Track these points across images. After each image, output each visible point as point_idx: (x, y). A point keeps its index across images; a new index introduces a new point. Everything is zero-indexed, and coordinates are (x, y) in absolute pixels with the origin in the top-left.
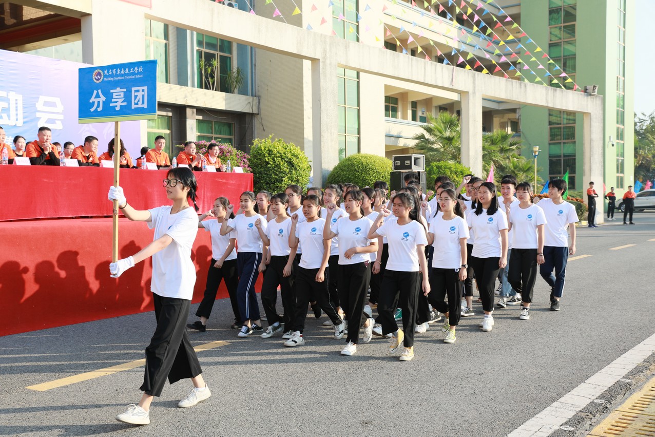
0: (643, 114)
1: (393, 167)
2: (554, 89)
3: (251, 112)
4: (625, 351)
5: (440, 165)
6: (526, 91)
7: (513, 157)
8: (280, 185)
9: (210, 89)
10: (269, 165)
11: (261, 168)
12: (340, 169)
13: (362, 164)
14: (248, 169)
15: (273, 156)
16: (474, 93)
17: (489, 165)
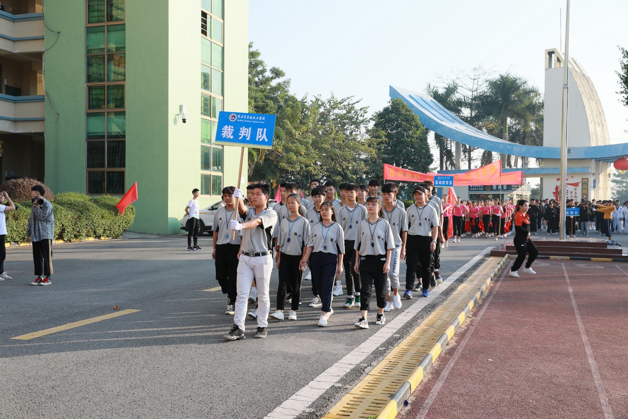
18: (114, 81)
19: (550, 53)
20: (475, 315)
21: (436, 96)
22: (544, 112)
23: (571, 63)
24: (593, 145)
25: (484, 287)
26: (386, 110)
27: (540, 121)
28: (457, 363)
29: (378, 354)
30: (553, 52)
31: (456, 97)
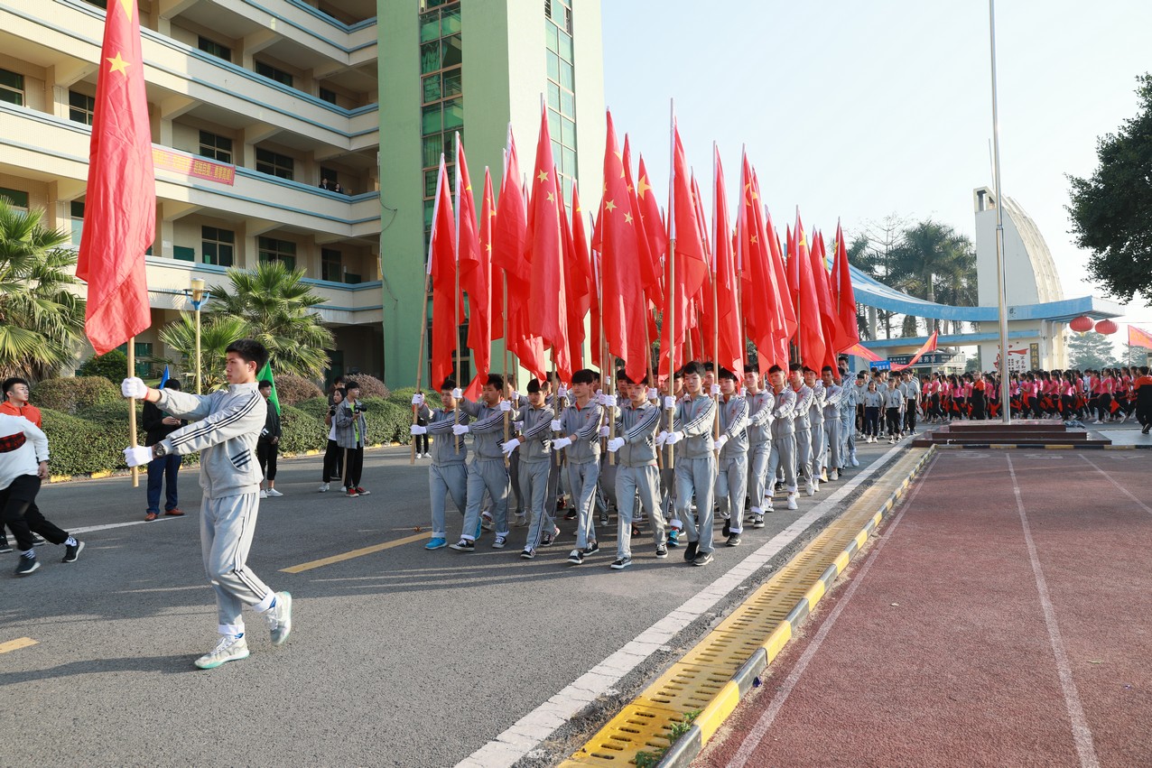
19: (980, 193)
20: (882, 532)
22: (979, 266)
23: (1006, 203)
24: (1042, 302)
25: (898, 492)
27: (973, 276)
28: (846, 610)
29: (736, 596)
30: (984, 192)
31: (867, 252)
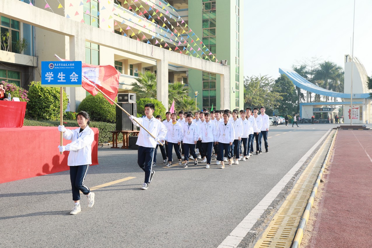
0: (248, 77)
1: (118, 101)
2: (206, 61)
3: (32, 66)
4: (250, 211)
5: (145, 100)
6: (191, 61)
7: (185, 97)
8: (48, 110)
9: (5, 50)
10: (41, 98)
11: (36, 99)
12: (87, 101)
13: (100, 98)
14: (27, 99)
15: (44, 92)
16: (164, 60)
17: (172, 101)
18: (211, 80)
21: (296, 70)
22: (345, 76)
24: (364, 93)
26: (279, 79)
27: (342, 81)
30: (348, 56)
